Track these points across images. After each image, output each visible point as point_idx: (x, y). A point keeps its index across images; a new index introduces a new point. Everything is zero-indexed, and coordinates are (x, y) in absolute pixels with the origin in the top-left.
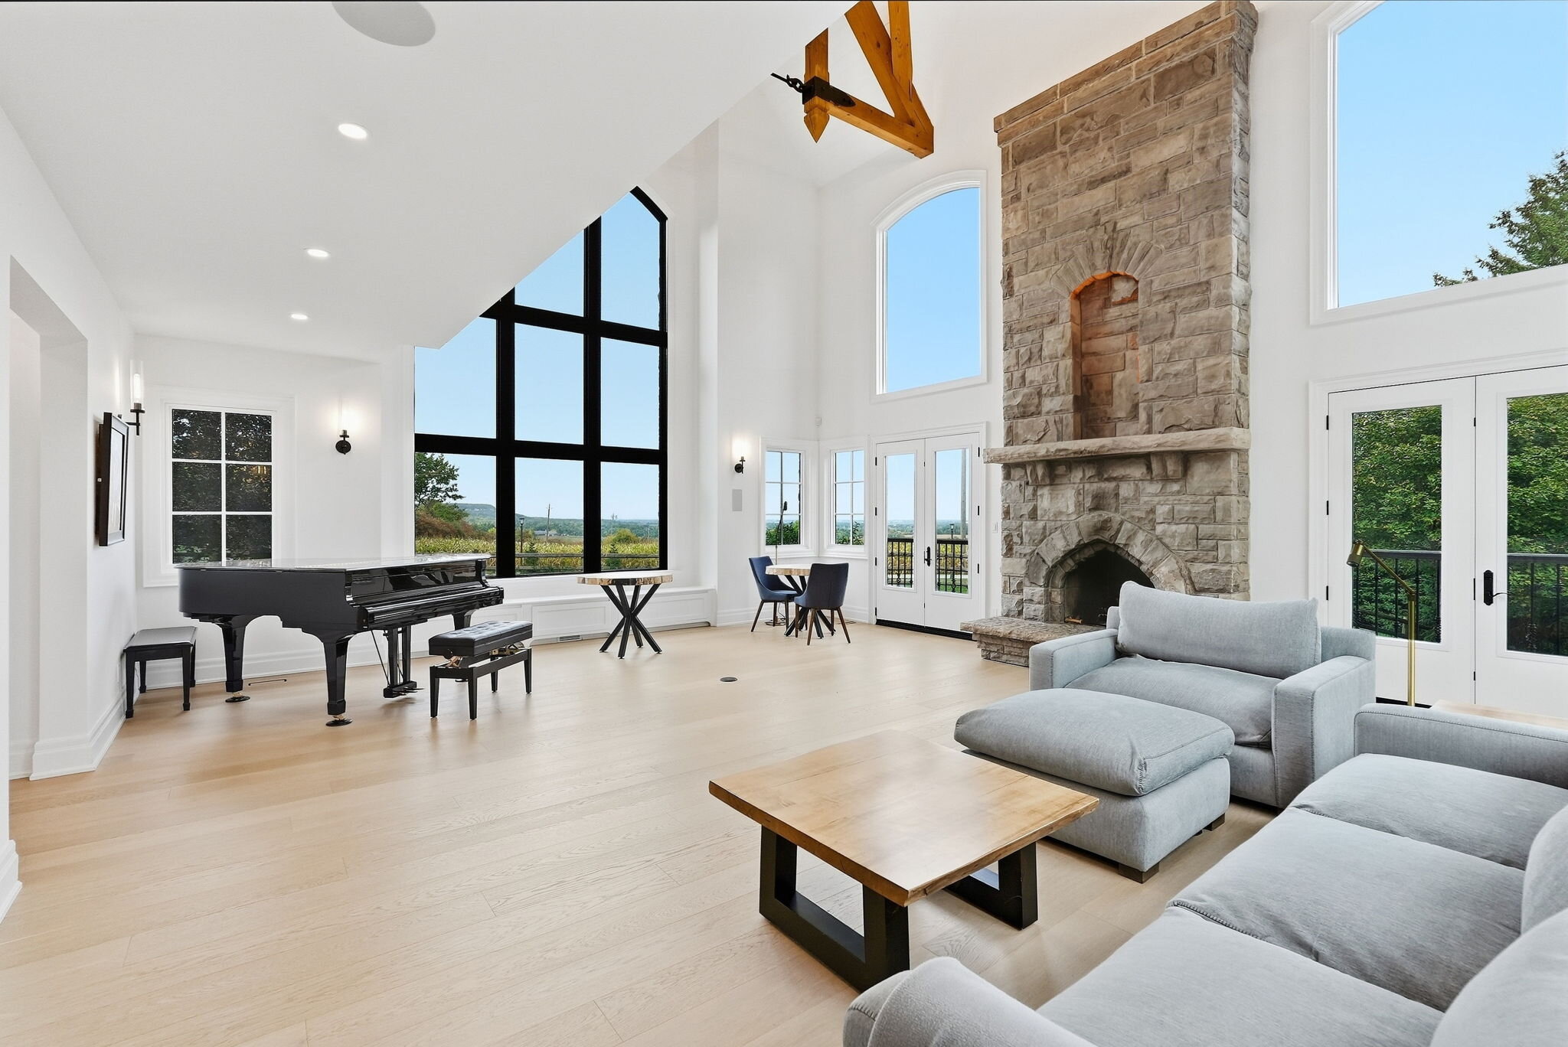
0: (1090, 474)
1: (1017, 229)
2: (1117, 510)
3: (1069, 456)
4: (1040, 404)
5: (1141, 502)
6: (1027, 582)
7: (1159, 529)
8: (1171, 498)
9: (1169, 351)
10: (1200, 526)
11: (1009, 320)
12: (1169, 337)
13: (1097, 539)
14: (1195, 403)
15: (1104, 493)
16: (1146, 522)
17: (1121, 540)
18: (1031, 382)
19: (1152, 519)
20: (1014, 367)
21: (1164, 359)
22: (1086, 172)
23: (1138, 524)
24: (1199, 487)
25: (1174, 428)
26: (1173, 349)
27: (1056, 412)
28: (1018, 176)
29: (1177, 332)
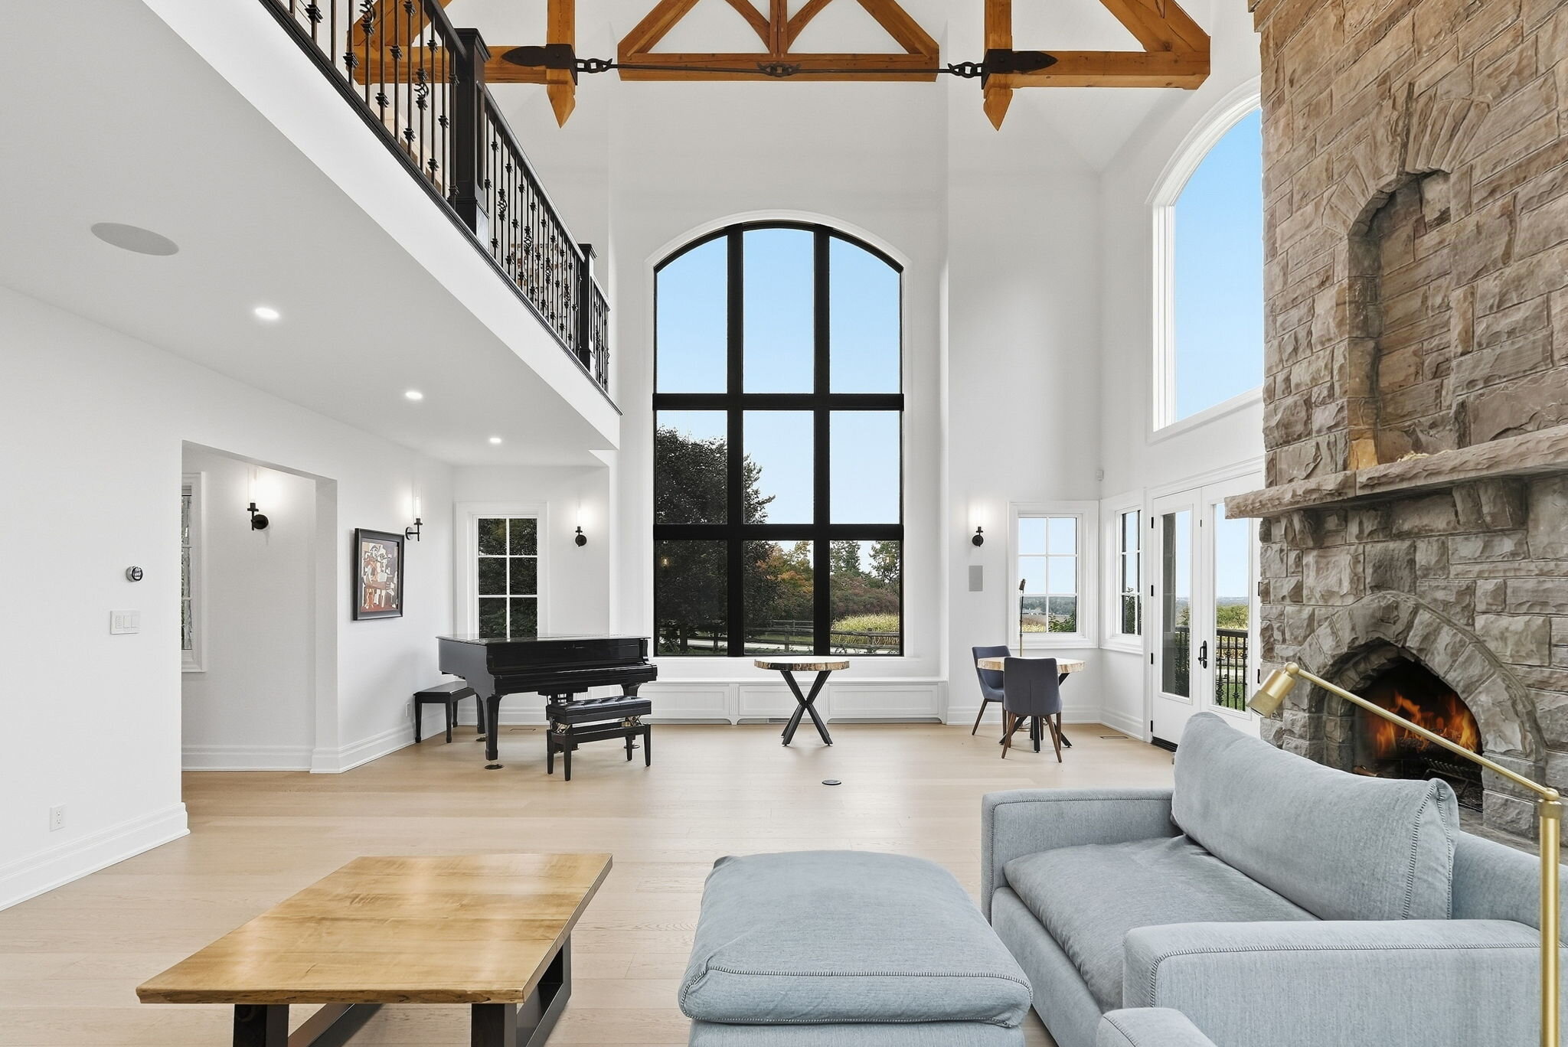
0: (1370, 529)
1: (1278, 150)
2: (1413, 588)
3: (1324, 501)
4: (1309, 418)
5: (1453, 573)
6: (1287, 703)
7: (1480, 621)
8: (1501, 566)
9: (1497, 290)
10: (1555, 620)
11: (1271, 295)
12: (1501, 265)
13: (1378, 638)
14: (1548, 380)
15: (1392, 559)
16: (1458, 609)
17: (1413, 642)
18: (1298, 386)
19: (1469, 605)
20: (1277, 366)
21: (1491, 307)
22: (1368, 16)
23: (1445, 614)
24: (1550, 544)
25: (1510, 432)
26: (1506, 283)
27: (1330, 428)
28: (1281, 66)
29: (1517, 249)
